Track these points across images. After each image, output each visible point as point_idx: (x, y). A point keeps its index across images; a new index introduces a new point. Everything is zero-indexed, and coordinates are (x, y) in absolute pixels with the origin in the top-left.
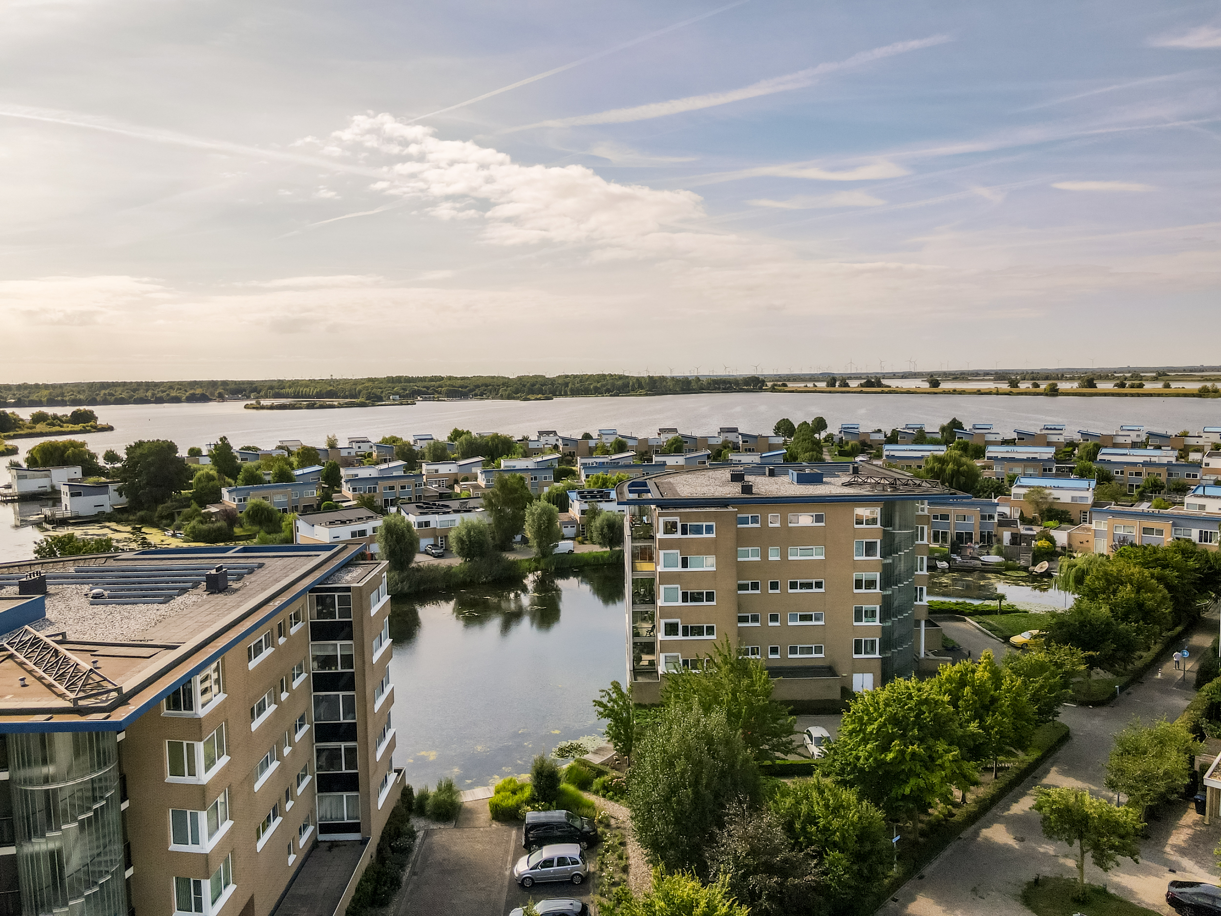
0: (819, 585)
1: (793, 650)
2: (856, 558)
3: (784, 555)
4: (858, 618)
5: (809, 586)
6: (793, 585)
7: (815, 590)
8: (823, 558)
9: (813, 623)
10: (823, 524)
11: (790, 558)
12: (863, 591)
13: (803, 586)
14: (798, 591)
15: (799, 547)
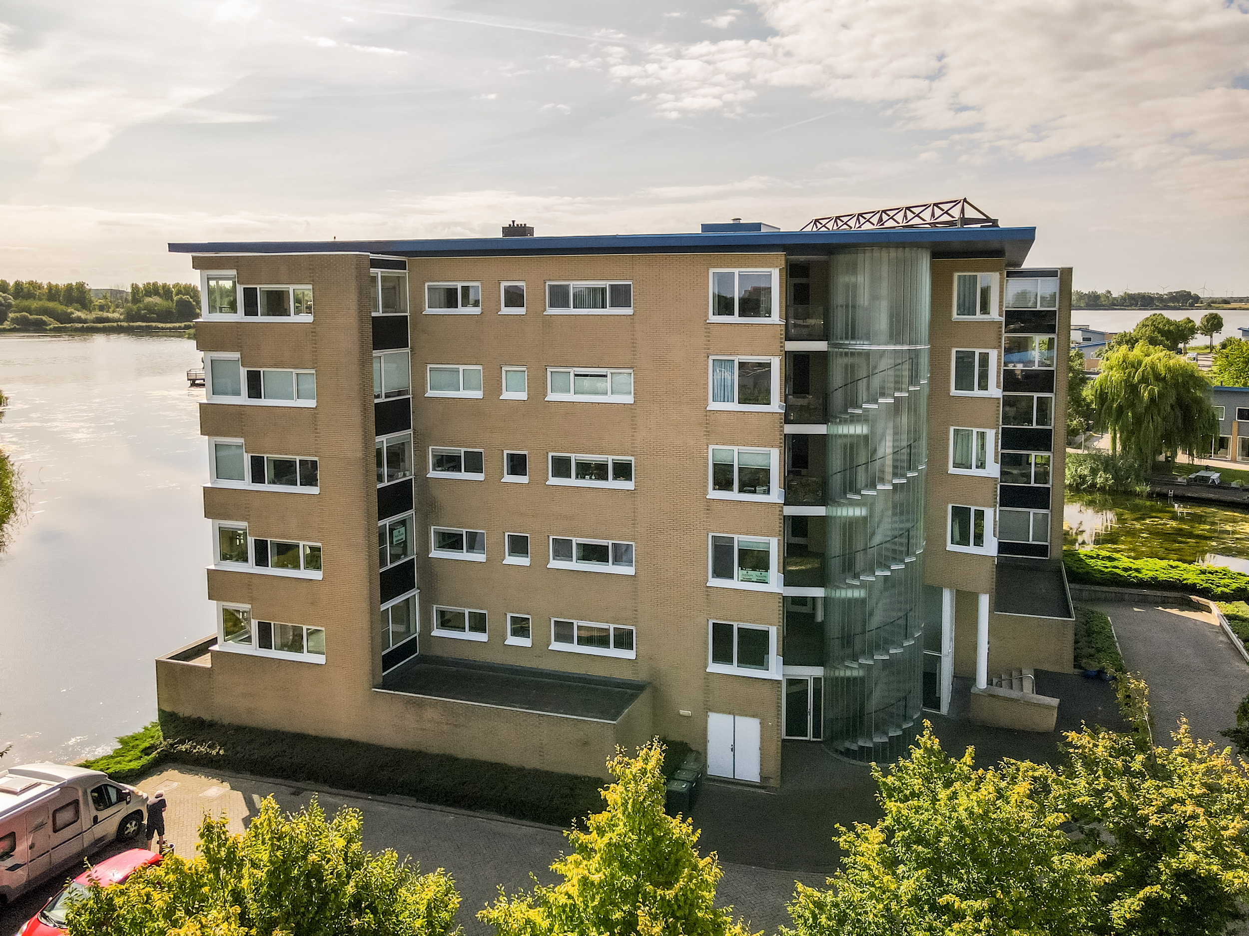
0: (623, 471)
1: (564, 632)
2: (713, 406)
3: (538, 388)
4: (723, 569)
5: (599, 471)
6: (561, 467)
7: (612, 484)
8: (629, 399)
9: (609, 568)
10: (628, 311)
11: (551, 397)
12: (734, 495)
13: (585, 470)
14: (573, 481)
15: (573, 371)
